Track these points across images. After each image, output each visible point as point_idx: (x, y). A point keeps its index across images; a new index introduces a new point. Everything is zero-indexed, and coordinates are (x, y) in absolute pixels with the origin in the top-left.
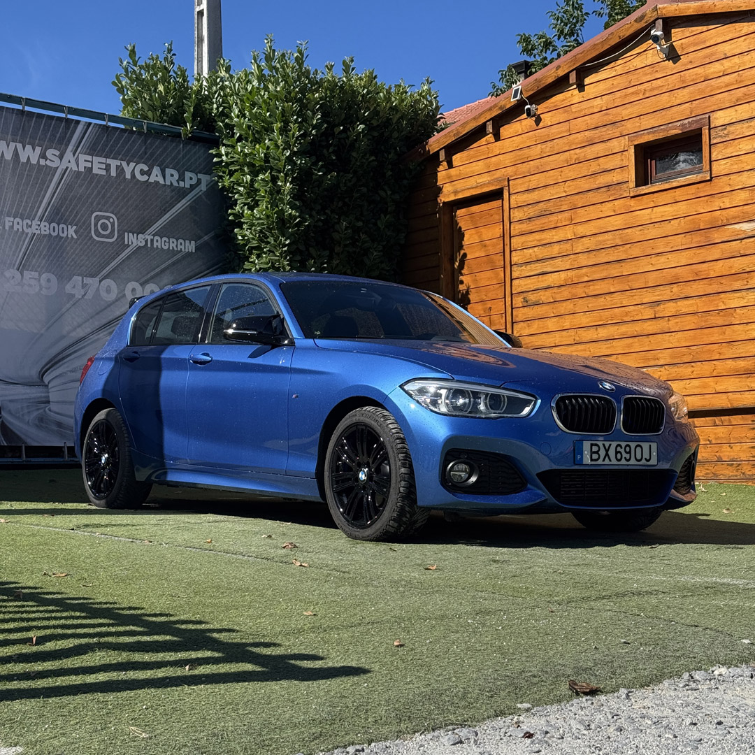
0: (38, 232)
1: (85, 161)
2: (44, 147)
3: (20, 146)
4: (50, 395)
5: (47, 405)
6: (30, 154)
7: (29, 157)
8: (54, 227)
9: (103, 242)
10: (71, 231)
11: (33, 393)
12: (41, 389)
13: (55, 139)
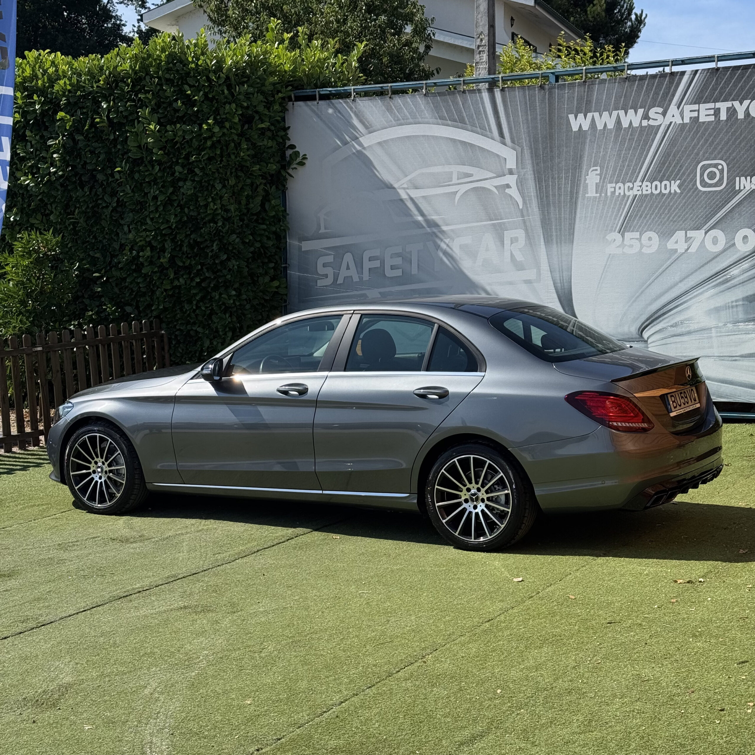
0: (640, 192)
1: (691, 111)
2: (647, 107)
3: (622, 113)
6: (633, 118)
7: (631, 122)
8: (656, 186)
9: (710, 192)
10: (675, 187)
13: (658, 97)
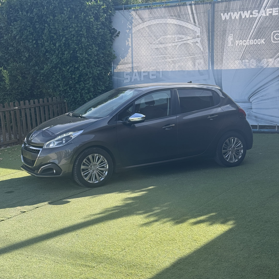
1: (269, 11)
2: (252, 10)
3: (242, 12)
4: (252, 106)
5: (251, 110)
6: (246, 14)
7: (245, 16)
8: (255, 41)
9: (277, 43)
10: (263, 41)
11: (245, 106)
12: (249, 104)
13: (256, 6)
